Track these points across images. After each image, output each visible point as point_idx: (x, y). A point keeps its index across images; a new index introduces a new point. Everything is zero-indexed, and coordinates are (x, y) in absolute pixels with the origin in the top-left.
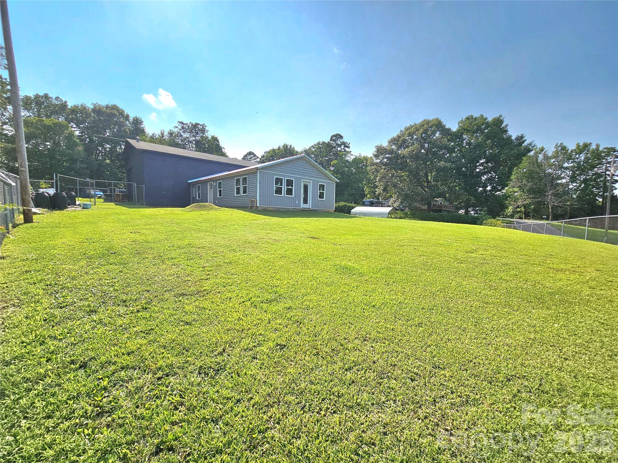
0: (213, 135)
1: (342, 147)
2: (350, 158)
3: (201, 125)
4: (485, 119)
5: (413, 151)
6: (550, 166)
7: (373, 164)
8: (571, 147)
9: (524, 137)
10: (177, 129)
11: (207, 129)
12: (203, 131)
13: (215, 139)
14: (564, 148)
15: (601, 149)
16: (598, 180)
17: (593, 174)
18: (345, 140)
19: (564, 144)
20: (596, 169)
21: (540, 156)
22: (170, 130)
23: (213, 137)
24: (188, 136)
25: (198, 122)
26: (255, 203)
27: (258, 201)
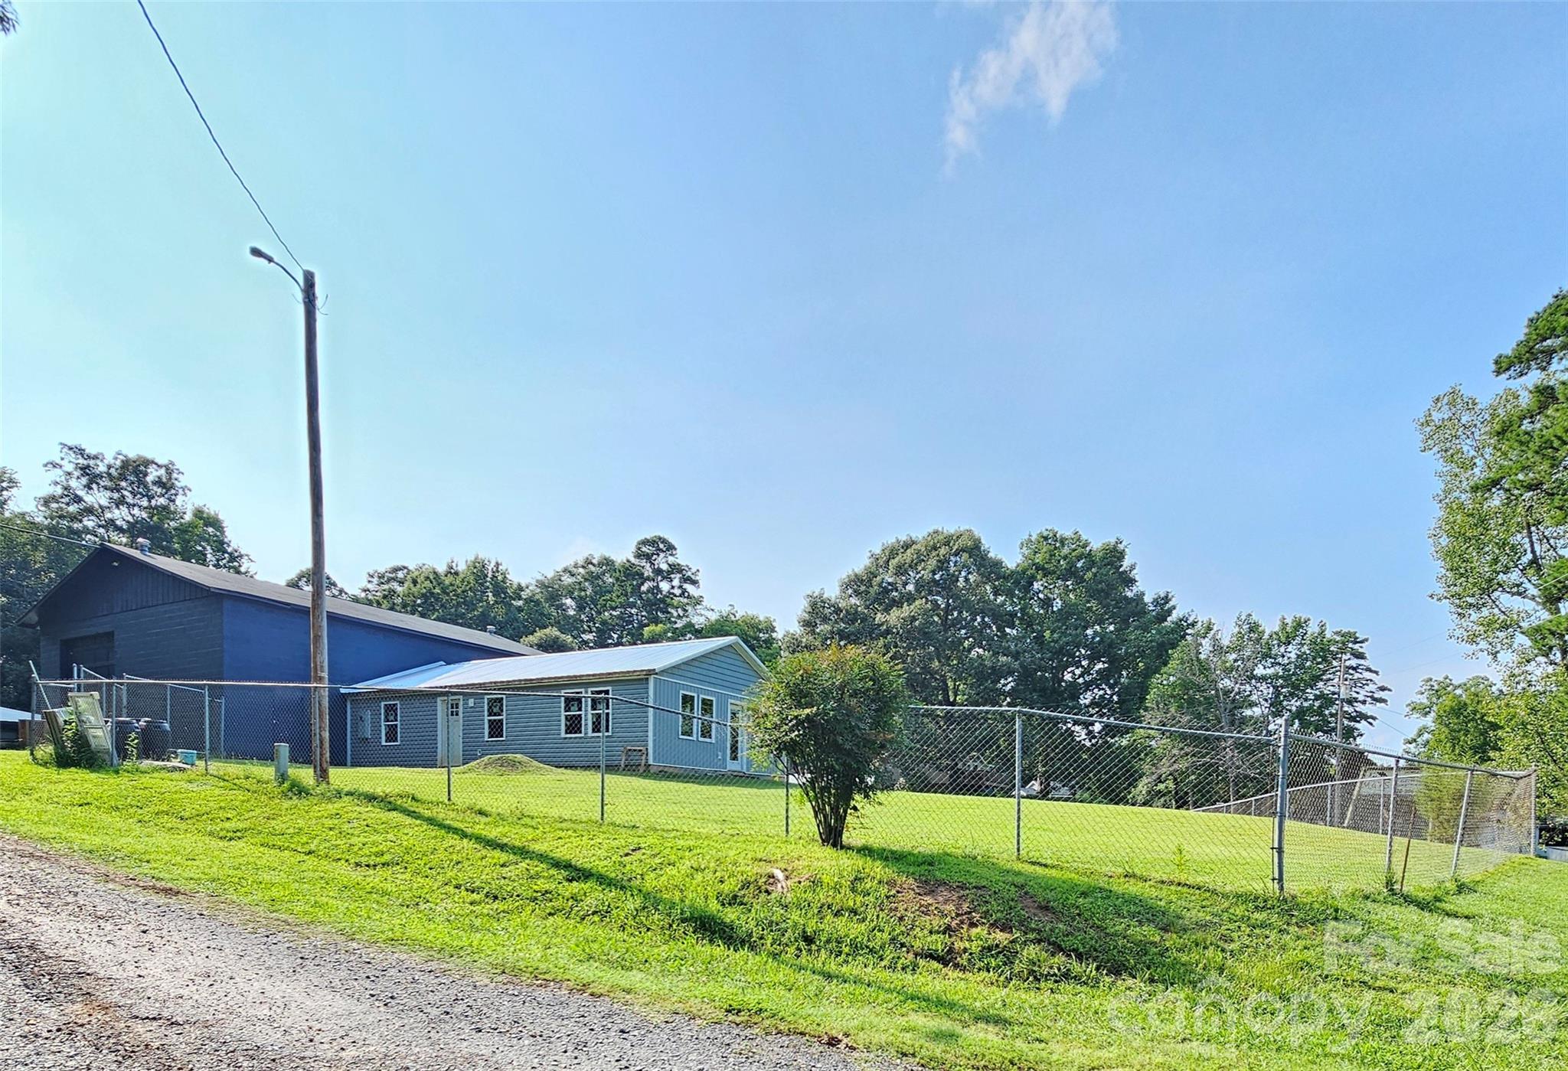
0: (201, 503)
1: (676, 583)
3: (160, 467)
4: (1085, 546)
5: (914, 619)
6: (1228, 671)
8: (1270, 626)
9: (1170, 600)
11: (182, 481)
12: (170, 486)
13: (208, 520)
14: (1254, 628)
15: (1328, 635)
16: (1327, 712)
17: (1315, 695)
18: (681, 558)
19: (1254, 618)
20: (1320, 684)
21: (1204, 642)
23: (199, 513)
24: (104, 502)
25: (149, 456)
26: (644, 757)
27: (651, 751)
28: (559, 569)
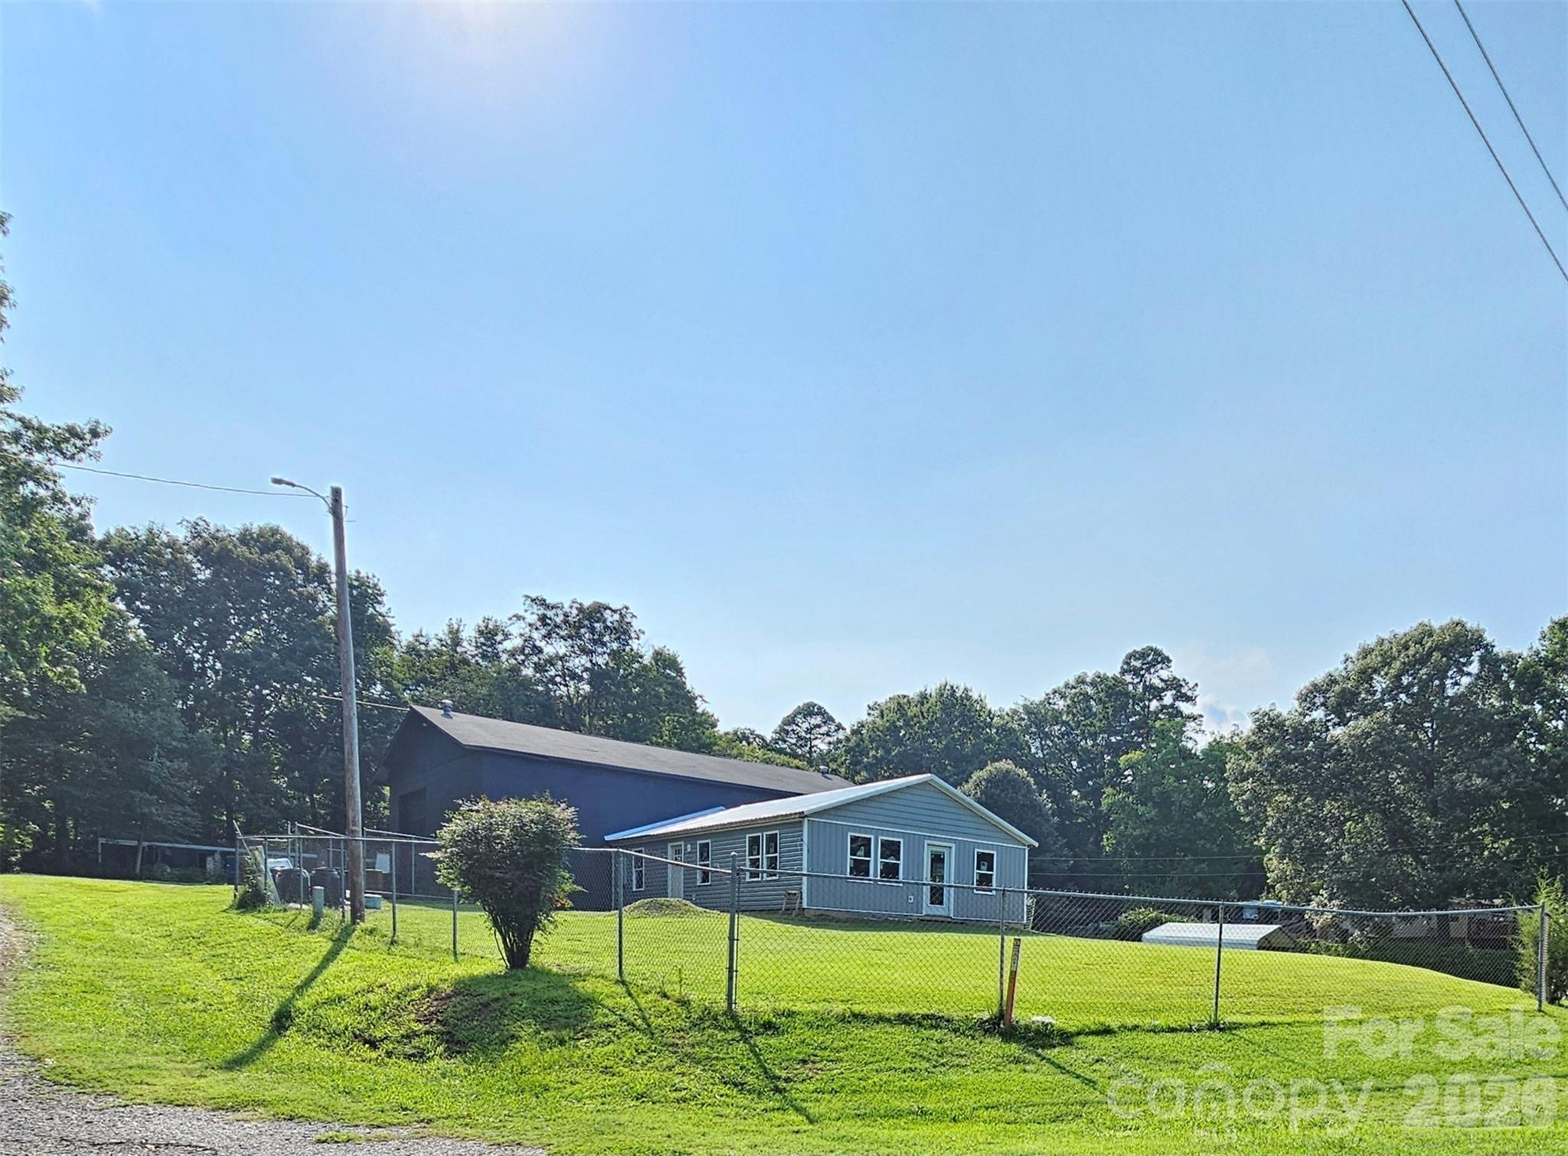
0: (658, 645)
1: (1168, 699)
2: (1198, 741)
3: (614, 611)
5: (1368, 735)
7: (1242, 773)
10: (522, 624)
11: (636, 625)
12: (622, 631)
13: (666, 662)
22: (487, 620)
23: (658, 655)
24: (562, 651)
25: (603, 601)
26: (799, 900)
27: (805, 895)
28: (1049, 691)
